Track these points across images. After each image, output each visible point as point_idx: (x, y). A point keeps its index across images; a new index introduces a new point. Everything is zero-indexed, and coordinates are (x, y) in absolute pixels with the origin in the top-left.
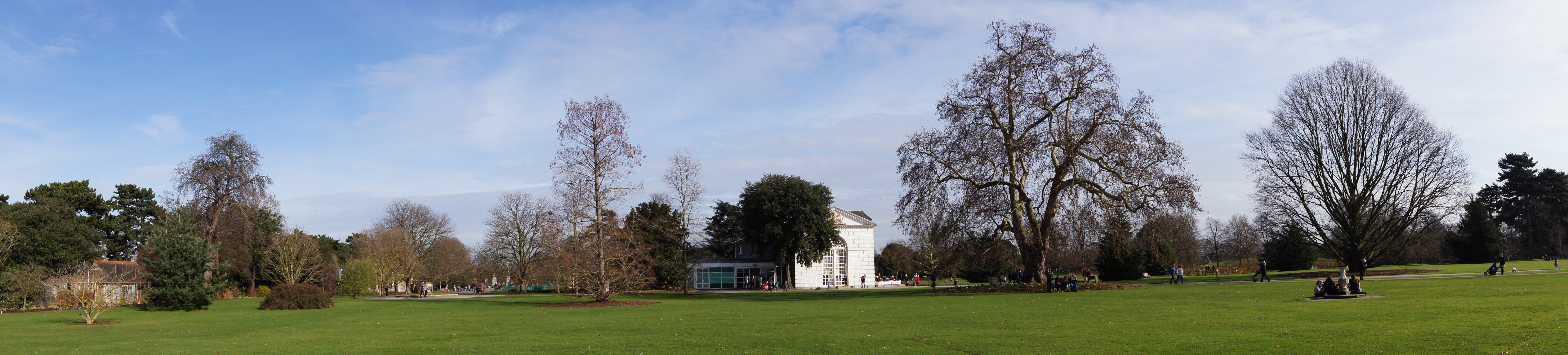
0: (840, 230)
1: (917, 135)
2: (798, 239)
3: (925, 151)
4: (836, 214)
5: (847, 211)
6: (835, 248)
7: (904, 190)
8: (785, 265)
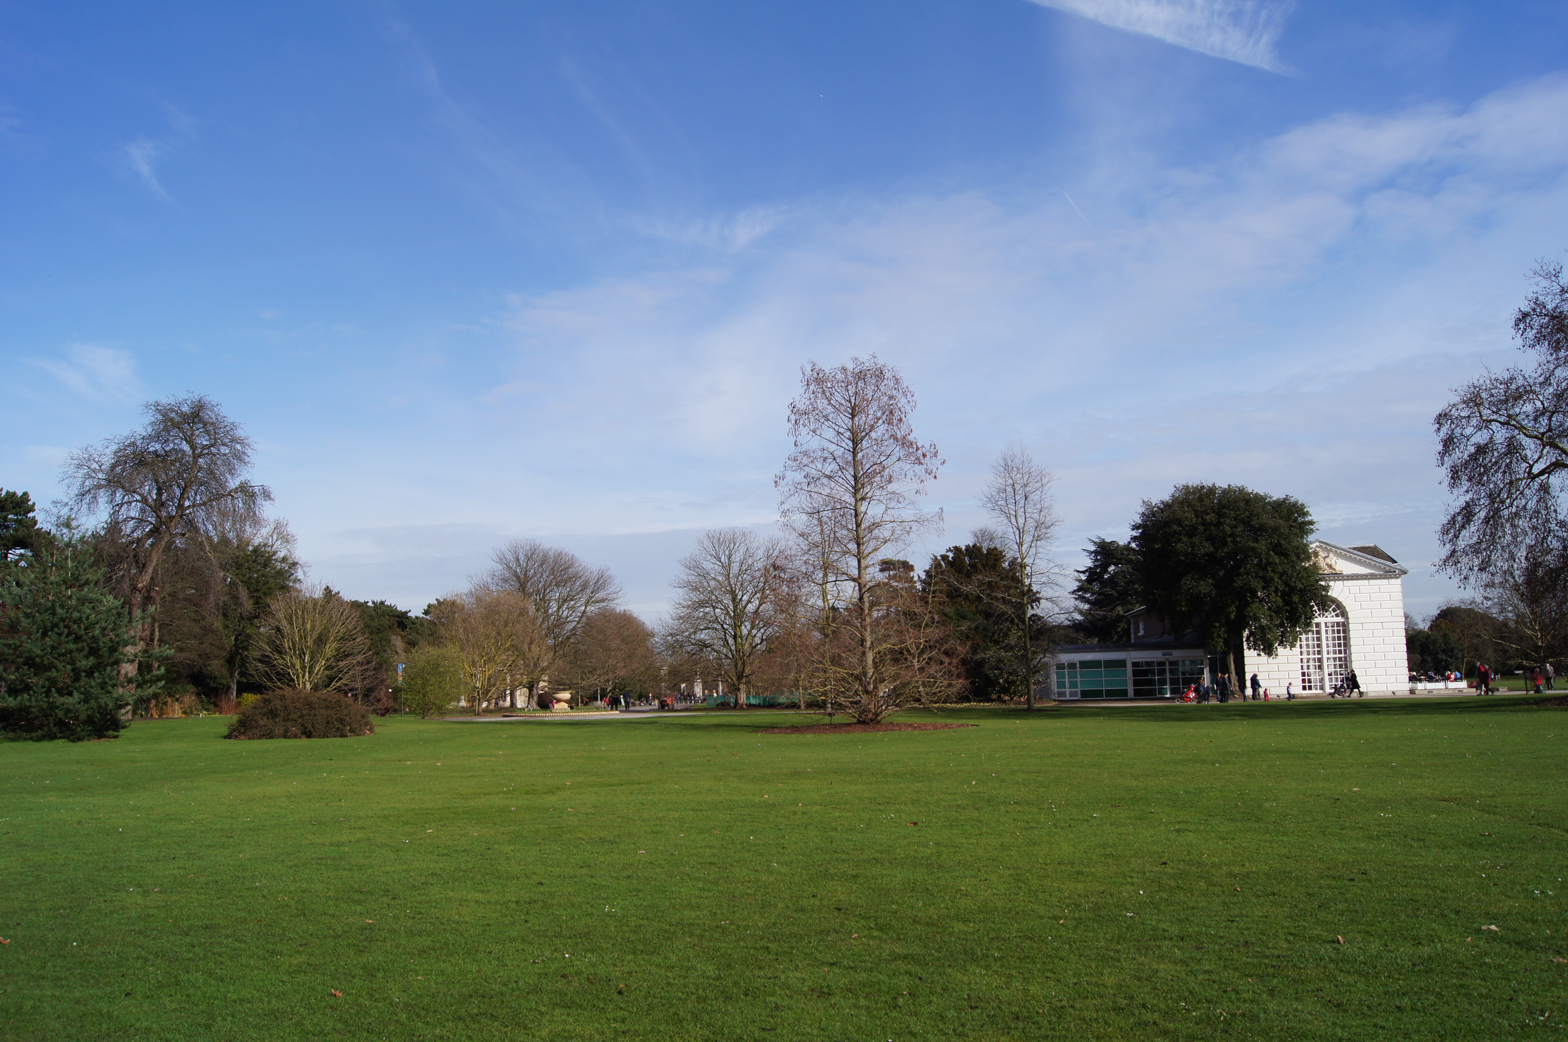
0: (1331, 583)
1: (1475, 387)
2: (1248, 604)
3: (1495, 417)
4: (1322, 554)
5: (1344, 547)
6: (1325, 620)
7: (1458, 499)
8: (1225, 654)
